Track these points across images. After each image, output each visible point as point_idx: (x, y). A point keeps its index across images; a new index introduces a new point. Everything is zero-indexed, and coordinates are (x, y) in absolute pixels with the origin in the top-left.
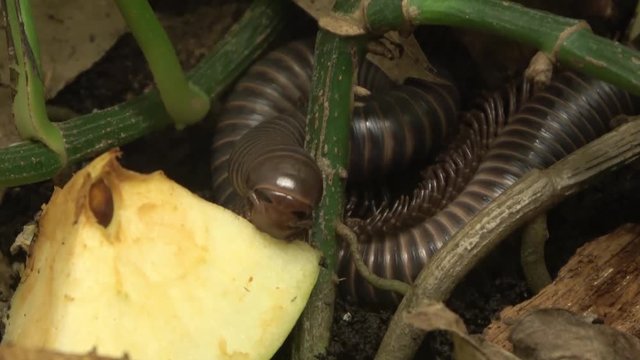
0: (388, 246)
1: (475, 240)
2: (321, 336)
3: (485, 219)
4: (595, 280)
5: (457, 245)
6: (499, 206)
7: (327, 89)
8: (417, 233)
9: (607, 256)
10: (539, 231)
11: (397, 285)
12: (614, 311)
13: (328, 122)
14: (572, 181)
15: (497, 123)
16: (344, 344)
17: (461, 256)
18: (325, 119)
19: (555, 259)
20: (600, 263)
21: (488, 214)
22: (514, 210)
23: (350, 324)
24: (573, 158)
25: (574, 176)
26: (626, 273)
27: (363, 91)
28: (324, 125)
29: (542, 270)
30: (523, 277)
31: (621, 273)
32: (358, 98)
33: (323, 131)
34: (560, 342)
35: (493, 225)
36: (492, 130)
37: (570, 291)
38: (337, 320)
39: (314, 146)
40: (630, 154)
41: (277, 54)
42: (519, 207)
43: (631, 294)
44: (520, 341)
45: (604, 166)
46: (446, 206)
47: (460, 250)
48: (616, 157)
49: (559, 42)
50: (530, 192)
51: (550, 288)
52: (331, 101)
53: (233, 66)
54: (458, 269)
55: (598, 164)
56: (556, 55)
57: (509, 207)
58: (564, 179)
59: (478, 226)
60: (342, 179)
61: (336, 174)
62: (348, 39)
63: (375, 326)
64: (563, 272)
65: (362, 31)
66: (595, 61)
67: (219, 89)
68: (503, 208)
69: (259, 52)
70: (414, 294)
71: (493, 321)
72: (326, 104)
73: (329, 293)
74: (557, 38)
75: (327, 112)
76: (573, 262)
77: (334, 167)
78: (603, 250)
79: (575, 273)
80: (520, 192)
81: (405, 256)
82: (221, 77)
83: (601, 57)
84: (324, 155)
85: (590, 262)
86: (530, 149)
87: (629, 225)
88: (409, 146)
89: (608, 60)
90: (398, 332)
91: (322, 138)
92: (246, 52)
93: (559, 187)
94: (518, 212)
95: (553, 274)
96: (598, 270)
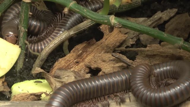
0: (36, 45)
1: (53, 45)
2: (21, 64)
4: (77, 53)
5: (49, 46)
6: (58, 38)
7: (23, 13)
8: (42, 43)
9: (81, 48)
10: (67, 43)
11: (37, 54)
12: (81, 60)
13: (24, 20)
14: (73, 33)
16: (26, 66)
17: (50, 48)
18: (23, 19)
19: (70, 48)
20: (79, 50)
21: (56, 40)
22: (61, 39)
23: (28, 62)
24: (74, 28)
25: (74, 32)
26: (84, 52)
27: (31, 13)
28: (23, 20)
29: (67, 51)
30: (63, 52)
31: (83, 52)
32: (30, 15)
33: (22, 22)
35: (57, 42)
37: (73, 55)
38: (25, 60)
39: (20, 25)
40: (86, 27)
42: (62, 38)
43: (85, 56)
45: (80, 30)
46: (48, 37)
47: (50, 47)
48: (83, 28)
49: (70, 6)
50: (65, 35)
51: (69, 55)
52: (24, 15)
53: (6, 6)
54: (49, 51)
56: (69, 8)
57: (60, 38)
58: (72, 33)
59: (54, 42)
60: (26, 32)
61: (25, 31)
62: (28, 3)
63: (32, 62)
64: (72, 51)
65: (30, 1)
66: (77, 10)
67: (3, 11)
68: (59, 38)
69: (12, 3)
70: (40, 56)
71: (57, 62)
72: (23, 16)
73: (23, 54)
74: (69, 5)
75: (23, 18)
76: (74, 49)
77: (25, 29)
78: (80, 47)
79: (74, 52)
80: (63, 35)
81: (39, 48)
82: (3, 8)
83: (79, 9)
84: (22, 27)
85: (77, 49)
86: (66, 26)
87: (86, 42)
90: (37, 64)
91: (22, 23)
92: (9, 3)
93: (71, 34)
94: (62, 39)
95: (70, 52)
96: (79, 51)
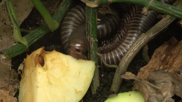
0: (109, 54)
1: (132, 53)
2: (98, 81)
3: (134, 48)
4: (162, 58)
5: (128, 55)
6: (137, 44)
7: (90, 21)
8: (116, 51)
9: (163, 52)
10: (147, 48)
11: (113, 66)
12: (168, 66)
13: (92, 29)
14: (153, 35)
15: (129, 20)
16: (104, 83)
17: (129, 58)
18: (91, 28)
19: (150, 54)
20: (162, 54)
21: (134, 46)
22: (140, 44)
23: (104, 77)
24: (153, 29)
25: (153, 34)
26: (168, 55)
27: (99, 20)
28: (91, 29)
29: (148, 57)
30: (143, 59)
31: (167, 55)
32: (98, 21)
33: (91, 31)
34: (160, 78)
35: (136, 49)
36: (128, 22)
37: (156, 62)
38: (100, 76)
39: (89, 35)
41: (73, 9)
42: (141, 44)
43: (171, 61)
44: (151, 79)
45: (160, 30)
47: (129, 56)
48: (163, 27)
49: (149, 5)
50: (143, 40)
51: (151, 62)
52: (92, 23)
54: (129, 61)
55: (159, 30)
56: (149, 8)
57: (139, 44)
58: (151, 34)
59: (132, 50)
60: (97, 42)
61: (95, 41)
62: (95, 8)
63: (111, 77)
64: (153, 57)
65: (98, 6)
66: (159, 9)
68: (138, 44)
70: (119, 69)
71: (138, 72)
72: (91, 24)
73: (98, 69)
75: (91, 26)
76: (155, 54)
77: (95, 39)
78: (161, 50)
79: (156, 57)
80: (141, 40)
81: (113, 57)
83: (161, 7)
84: (92, 37)
85: (159, 53)
86: (139, 26)
88: (110, 30)
89: (163, 8)
90: (117, 79)
91: (91, 33)
93: (150, 37)
94: (141, 45)
95: (150, 58)
96: (161, 56)
